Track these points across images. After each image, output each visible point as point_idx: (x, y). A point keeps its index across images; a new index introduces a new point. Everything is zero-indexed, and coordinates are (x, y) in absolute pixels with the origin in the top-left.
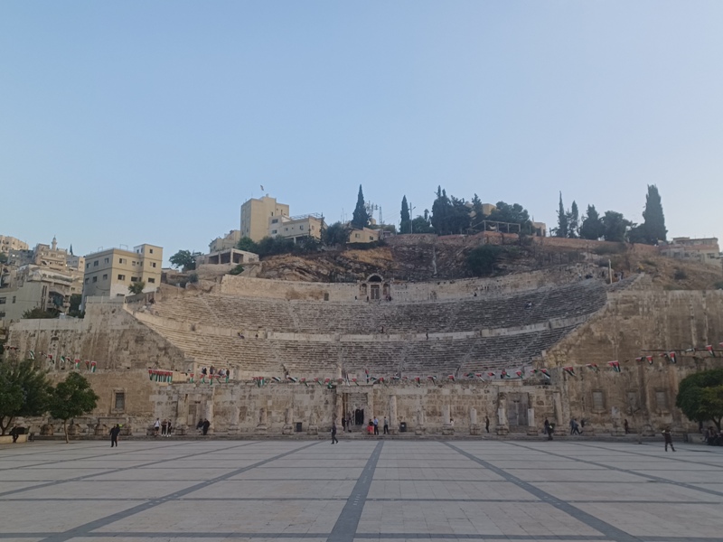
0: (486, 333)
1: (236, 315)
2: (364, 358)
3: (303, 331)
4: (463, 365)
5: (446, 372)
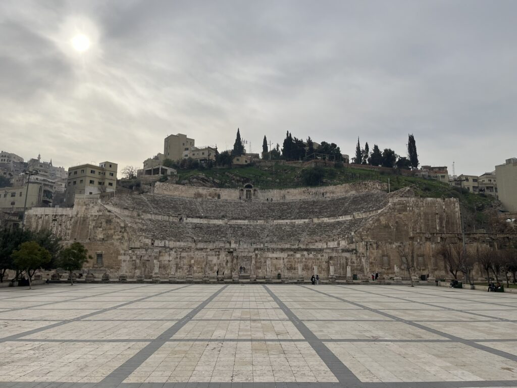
0: (316, 220)
1: (164, 207)
2: (243, 234)
3: (206, 217)
4: (302, 239)
5: (292, 243)
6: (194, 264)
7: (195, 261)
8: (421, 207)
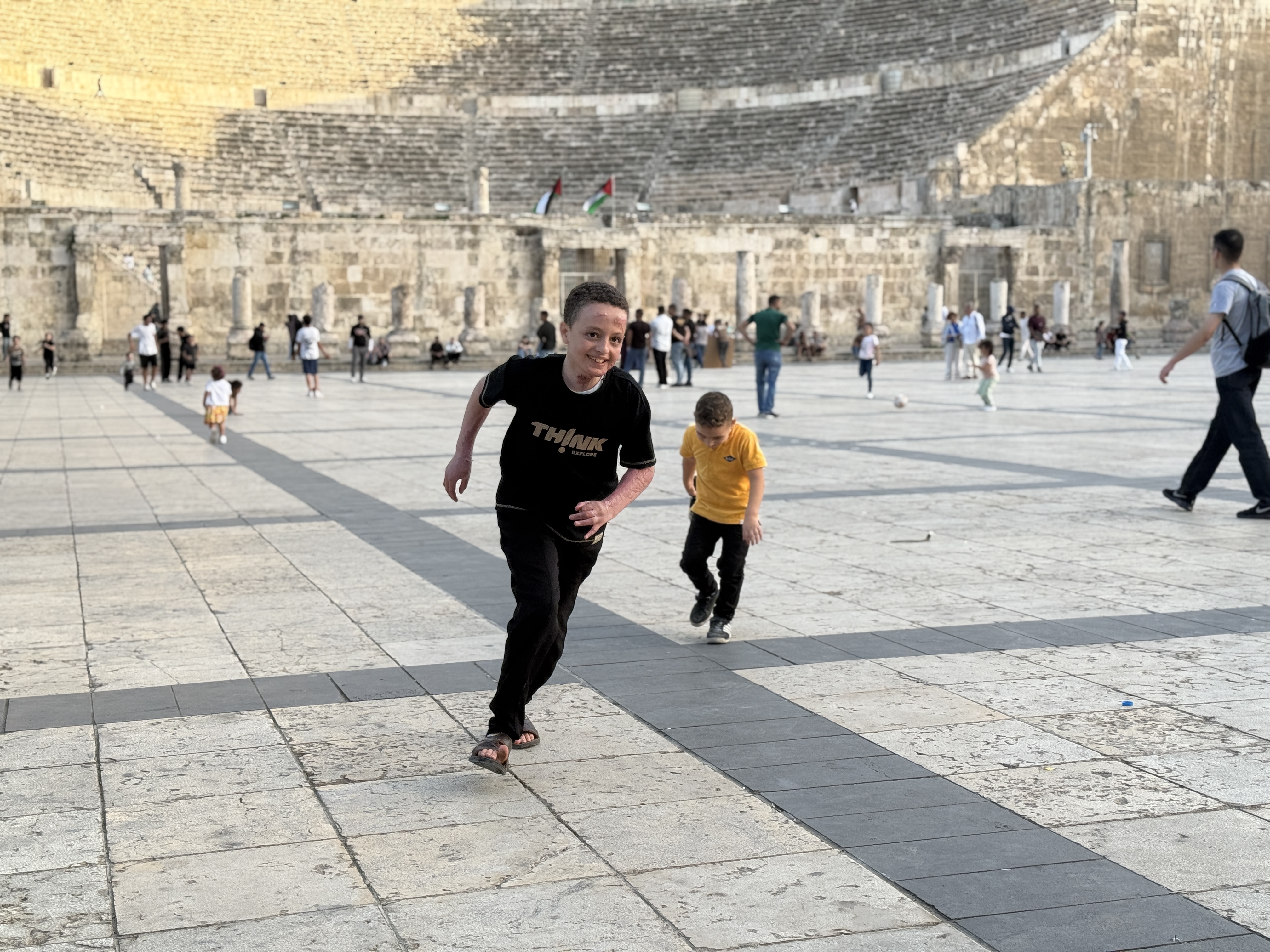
3: (156, 72)
6: (361, 287)
7: (365, 273)
8: (1228, 36)
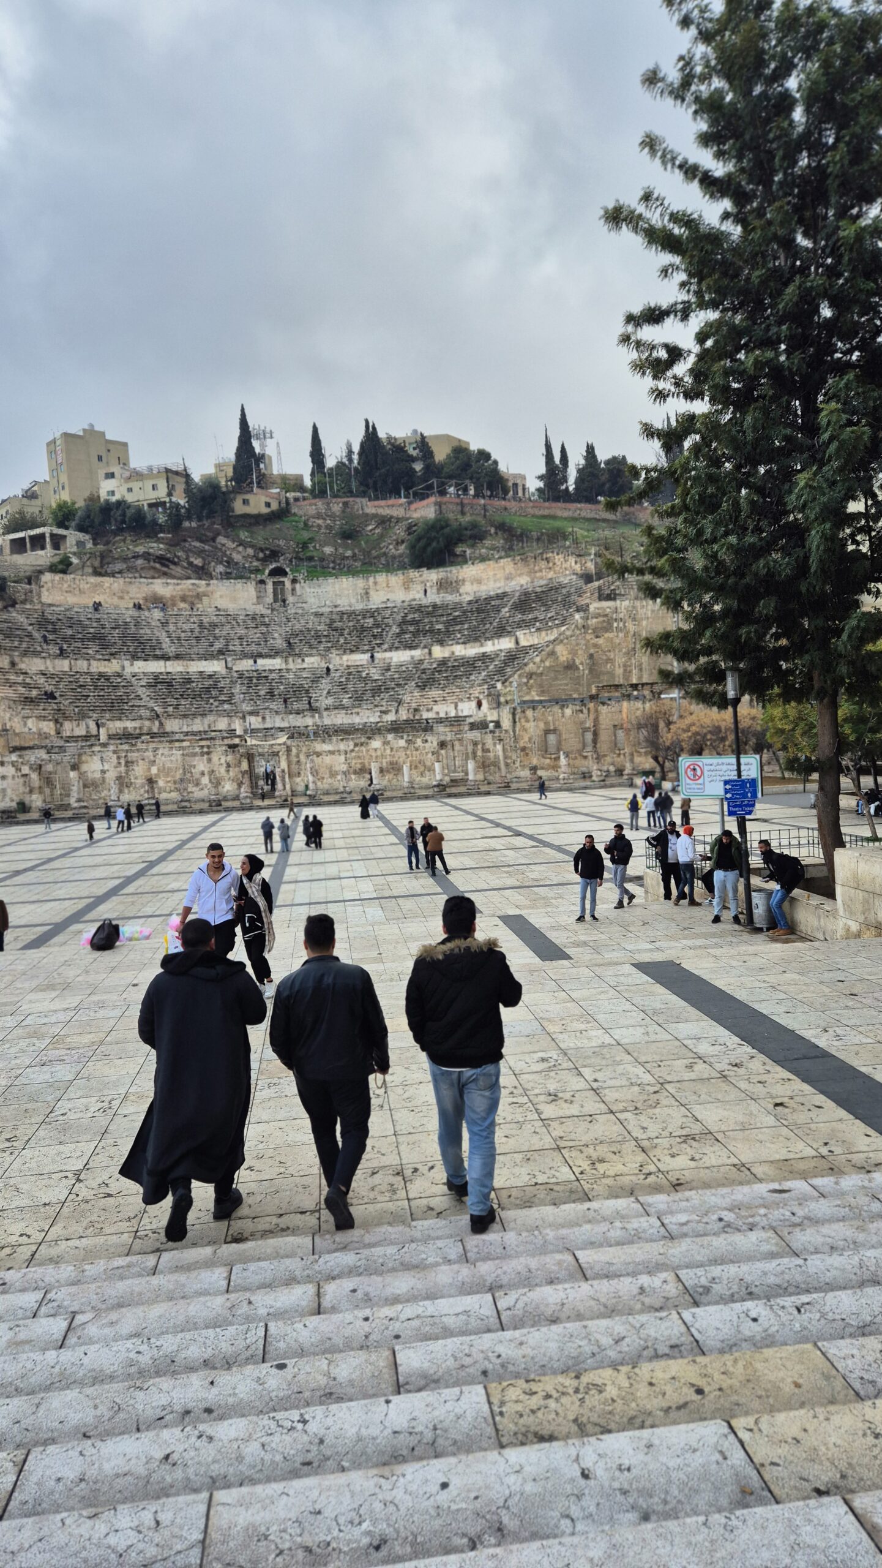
0: (439, 652)
3: (178, 657)
4: (407, 698)
6: (157, 775)
